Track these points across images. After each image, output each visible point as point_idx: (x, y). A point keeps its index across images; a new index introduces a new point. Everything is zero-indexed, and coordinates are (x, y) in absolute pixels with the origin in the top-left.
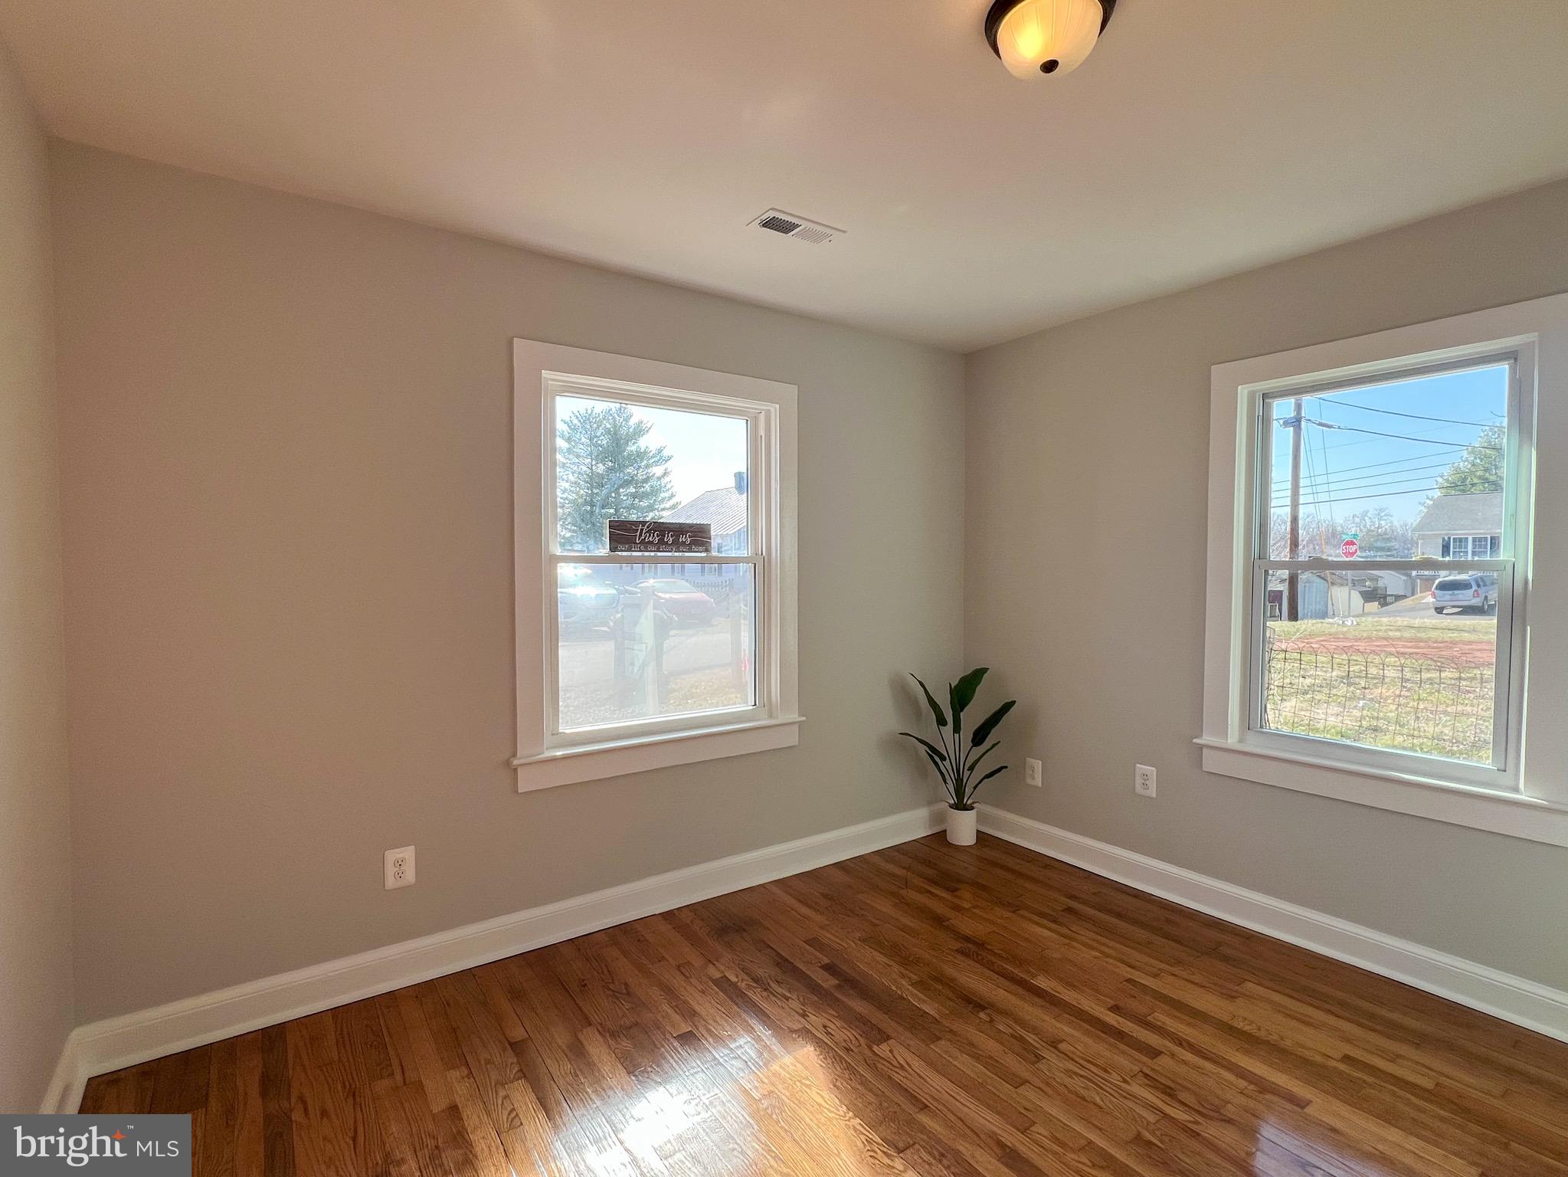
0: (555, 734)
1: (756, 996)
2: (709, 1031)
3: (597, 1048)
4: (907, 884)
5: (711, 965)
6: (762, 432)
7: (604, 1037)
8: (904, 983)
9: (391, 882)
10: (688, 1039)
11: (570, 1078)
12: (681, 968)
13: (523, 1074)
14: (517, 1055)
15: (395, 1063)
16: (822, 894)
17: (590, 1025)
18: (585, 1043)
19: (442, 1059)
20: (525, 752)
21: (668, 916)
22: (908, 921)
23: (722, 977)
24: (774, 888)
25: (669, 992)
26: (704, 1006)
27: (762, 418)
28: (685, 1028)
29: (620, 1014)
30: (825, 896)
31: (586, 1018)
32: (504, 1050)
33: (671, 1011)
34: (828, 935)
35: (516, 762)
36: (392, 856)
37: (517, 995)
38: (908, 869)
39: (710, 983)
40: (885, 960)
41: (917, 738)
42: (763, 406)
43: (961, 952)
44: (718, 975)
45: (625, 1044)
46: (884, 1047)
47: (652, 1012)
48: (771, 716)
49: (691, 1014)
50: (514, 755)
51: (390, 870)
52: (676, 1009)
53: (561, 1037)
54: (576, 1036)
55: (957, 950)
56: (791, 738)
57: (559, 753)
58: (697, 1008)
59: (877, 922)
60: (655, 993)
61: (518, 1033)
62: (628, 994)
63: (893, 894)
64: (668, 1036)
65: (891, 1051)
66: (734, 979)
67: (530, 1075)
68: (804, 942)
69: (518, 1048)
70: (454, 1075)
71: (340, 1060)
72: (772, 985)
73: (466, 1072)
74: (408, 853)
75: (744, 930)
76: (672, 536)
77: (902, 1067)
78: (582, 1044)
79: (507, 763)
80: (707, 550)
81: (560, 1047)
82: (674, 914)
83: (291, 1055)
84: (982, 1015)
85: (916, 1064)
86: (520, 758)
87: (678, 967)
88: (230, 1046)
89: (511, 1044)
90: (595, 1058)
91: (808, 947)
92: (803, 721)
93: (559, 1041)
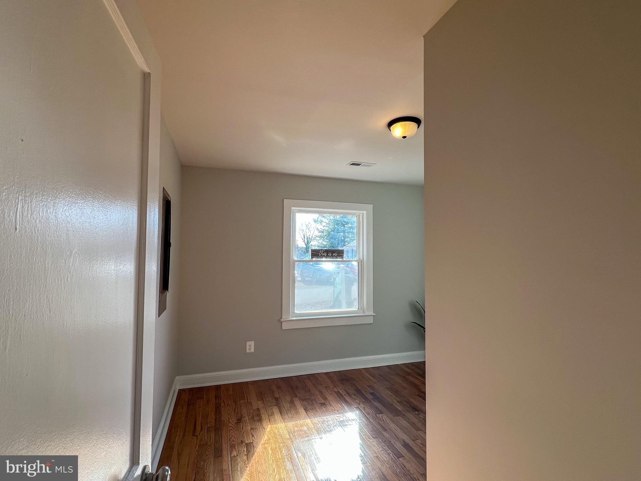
0: (294, 313)
1: (347, 398)
2: (329, 403)
3: (298, 403)
4: (409, 374)
5: (335, 388)
6: (361, 220)
7: (300, 400)
8: (395, 401)
9: (248, 351)
10: (323, 404)
11: (289, 408)
12: (327, 388)
13: (277, 405)
14: (276, 401)
15: (246, 398)
16: (379, 374)
17: (297, 397)
18: (294, 401)
19: (257, 398)
20: (284, 318)
21: (327, 374)
22: (405, 385)
23: (337, 392)
24: (363, 370)
25: (321, 392)
26: (330, 398)
27: (361, 215)
28: (323, 402)
29: (306, 396)
30: (380, 375)
31: (296, 395)
32: (273, 399)
33: (320, 397)
34: (376, 385)
35: (282, 320)
36: (248, 343)
37: (279, 387)
38: (413, 370)
39: (334, 392)
40: (391, 394)
41: (418, 324)
42: (361, 212)
43: (418, 395)
44: (337, 391)
45: (305, 403)
46: (380, 415)
47: (314, 396)
48: (364, 312)
49: (326, 399)
50: (282, 318)
51: (248, 347)
52: (322, 397)
53: (288, 398)
54: (292, 398)
55: (417, 395)
56: (371, 320)
57: (294, 319)
58: (328, 398)
59: (394, 384)
60: (317, 393)
61: (277, 396)
62: (309, 391)
63: (404, 377)
64: (317, 403)
65: (382, 416)
66: (341, 392)
67: (278, 405)
68: (367, 386)
69: (277, 399)
70: (259, 402)
71: (233, 394)
72: (353, 396)
73: (262, 402)
74: (252, 343)
75: (349, 380)
76: (331, 253)
77: (383, 420)
78: (294, 402)
79: (280, 320)
80: (342, 258)
81: (287, 401)
82: (329, 374)
83: (222, 391)
84: (416, 412)
85: (388, 420)
86: (283, 319)
87: (325, 387)
88: (208, 388)
89: (275, 398)
90: (296, 404)
91: (367, 387)
92: (375, 315)
93: (288, 400)
